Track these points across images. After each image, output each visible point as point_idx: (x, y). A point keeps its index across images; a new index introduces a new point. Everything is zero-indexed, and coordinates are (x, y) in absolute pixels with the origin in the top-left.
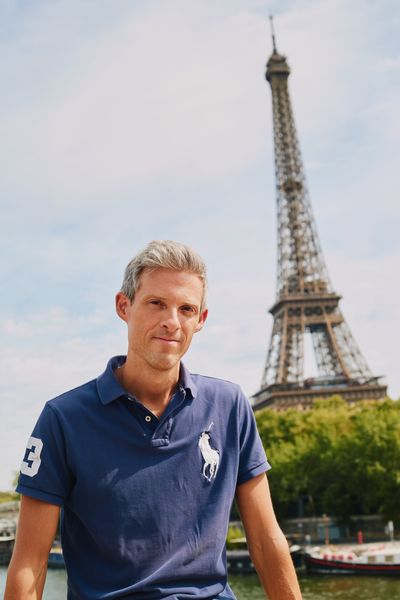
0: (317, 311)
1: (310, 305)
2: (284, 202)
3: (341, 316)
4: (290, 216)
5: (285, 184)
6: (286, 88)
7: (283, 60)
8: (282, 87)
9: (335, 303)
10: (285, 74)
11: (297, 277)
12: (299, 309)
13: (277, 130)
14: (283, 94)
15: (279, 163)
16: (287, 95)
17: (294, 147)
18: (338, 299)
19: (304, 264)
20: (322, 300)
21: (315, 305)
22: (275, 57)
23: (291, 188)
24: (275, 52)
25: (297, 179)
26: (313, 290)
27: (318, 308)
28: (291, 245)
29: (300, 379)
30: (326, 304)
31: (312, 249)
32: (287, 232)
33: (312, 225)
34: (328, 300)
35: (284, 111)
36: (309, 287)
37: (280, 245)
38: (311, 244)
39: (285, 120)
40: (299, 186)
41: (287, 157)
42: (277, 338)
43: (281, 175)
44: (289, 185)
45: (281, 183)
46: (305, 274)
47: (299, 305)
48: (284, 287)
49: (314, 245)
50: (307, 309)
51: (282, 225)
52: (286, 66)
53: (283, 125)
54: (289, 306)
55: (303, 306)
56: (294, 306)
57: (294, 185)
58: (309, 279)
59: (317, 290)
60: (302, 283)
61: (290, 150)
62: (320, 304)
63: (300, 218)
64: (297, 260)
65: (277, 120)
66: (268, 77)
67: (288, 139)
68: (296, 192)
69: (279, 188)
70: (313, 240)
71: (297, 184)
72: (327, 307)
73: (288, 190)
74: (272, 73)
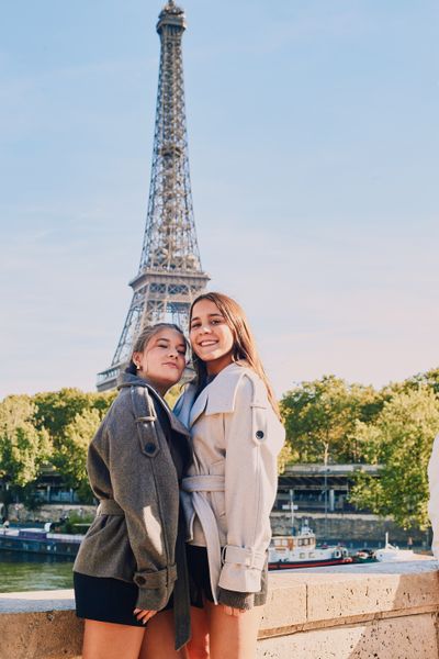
0: (181, 289)
1: (175, 282)
2: (162, 168)
4: (164, 183)
5: (164, 149)
6: (178, 45)
7: (178, 14)
8: (173, 43)
9: (197, 283)
10: (181, 29)
11: (165, 251)
12: (163, 285)
13: (162, 89)
14: (174, 51)
15: (161, 125)
16: (179, 53)
17: (179, 110)
18: (206, 279)
19: (173, 237)
20: (188, 278)
21: (181, 282)
22: (170, 9)
24: (170, 3)
25: (178, 145)
26: (180, 266)
27: (184, 287)
28: (162, 215)
30: (192, 283)
31: (184, 222)
32: (159, 200)
33: (188, 197)
34: (199, 278)
35: (173, 69)
36: (177, 263)
37: (151, 214)
38: (184, 217)
39: (173, 78)
40: (179, 152)
41: (170, 119)
42: (136, 313)
43: (160, 138)
44: (168, 151)
45: (160, 147)
46: (173, 249)
47: (164, 281)
48: (150, 260)
49: (187, 218)
50: (172, 286)
51: (155, 193)
52: (181, 20)
53: (170, 83)
54: (153, 280)
55: (168, 282)
56: (158, 281)
57: (174, 150)
58: (178, 254)
59: (184, 266)
60: (169, 257)
61: (174, 113)
62: (185, 283)
63: (176, 187)
64: (168, 233)
65: (163, 78)
66: (160, 31)
67: (174, 101)
68: (175, 159)
69: (158, 150)
70: (187, 213)
71: (177, 149)
72: (193, 287)
73: (167, 155)
74: (164, 25)
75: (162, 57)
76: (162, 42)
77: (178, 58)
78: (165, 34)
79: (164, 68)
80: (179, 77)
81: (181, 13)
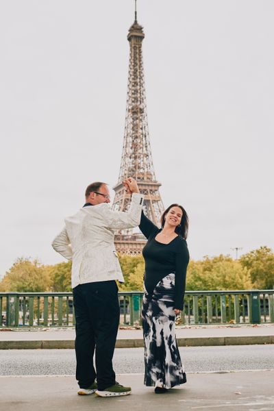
0: (145, 192)
2: (132, 120)
3: (159, 197)
4: (133, 129)
5: (133, 109)
6: (140, 47)
7: (140, 29)
8: (138, 46)
9: (156, 188)
10: (142, 38)
11: (134, 169)
13: (131, 73)
14: (138, 51)
15: (130, 94)
16: (140, 52)
17: (141, 86)
18: (159, 185)
19: (139, 161)
20: (148, 185)
21: (144, 188)
22: (135, 26)
23: (136, 112)
24: (136, 22)
25: (141, 107)
26: (143, 178)
27: (145, 190)
28: (131, 148)
29: (130, 233)
30: (150, 188)
31: (145, 152)
32: (130, 139)
33: (147, 137)
34: (152, 185)
35: (138, 62)
36: (141, 176)
37: (125, 147)
38: (144, 149)
39: (138, 67)
40: (142, 111)
41: (136, 91)
43: (130, 102)
44: (135, 110)
45: (130, 107)
46: (139, 168)
48: (125, 174)
49: (147, 150)
51: (127, 135)
52: (142, 32)
53: (136, 70)
57: (139, 110)
58: (142, 171)
59: (145, 178)
60: (137, 173)
61: (138, 87)
62: (147, 188)
63: (140, 131)
64: (135, 158)
65: (132, 67)
66: (129, 39)
67: (138, 80)
68: (139, 115)
69: (129, 110)
70: (146, 147)
71: (141, 109)
72: (151, 190)
73: (134, 113)
74: (132, 36)
75: (131, 54)
76: (131, 46)
77: (140, 55)
78: (132, 40)
79: (132, 61)
80: (140, 66)
81: (142, 28)
